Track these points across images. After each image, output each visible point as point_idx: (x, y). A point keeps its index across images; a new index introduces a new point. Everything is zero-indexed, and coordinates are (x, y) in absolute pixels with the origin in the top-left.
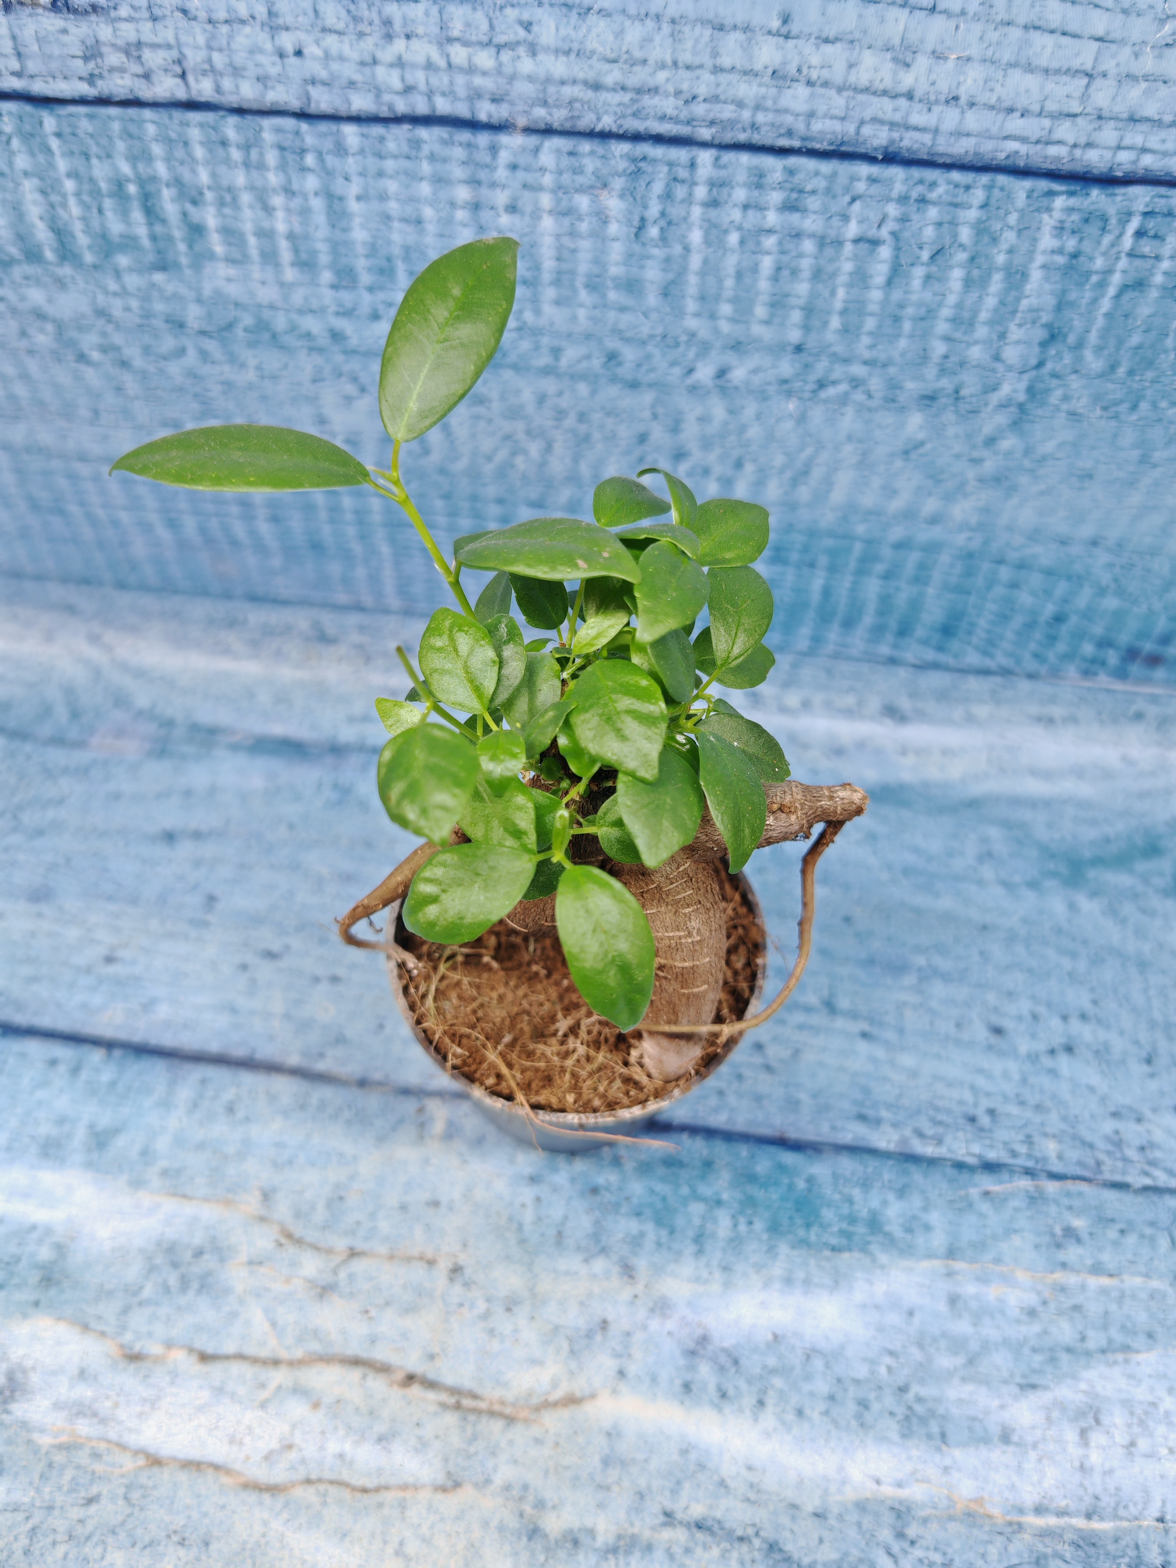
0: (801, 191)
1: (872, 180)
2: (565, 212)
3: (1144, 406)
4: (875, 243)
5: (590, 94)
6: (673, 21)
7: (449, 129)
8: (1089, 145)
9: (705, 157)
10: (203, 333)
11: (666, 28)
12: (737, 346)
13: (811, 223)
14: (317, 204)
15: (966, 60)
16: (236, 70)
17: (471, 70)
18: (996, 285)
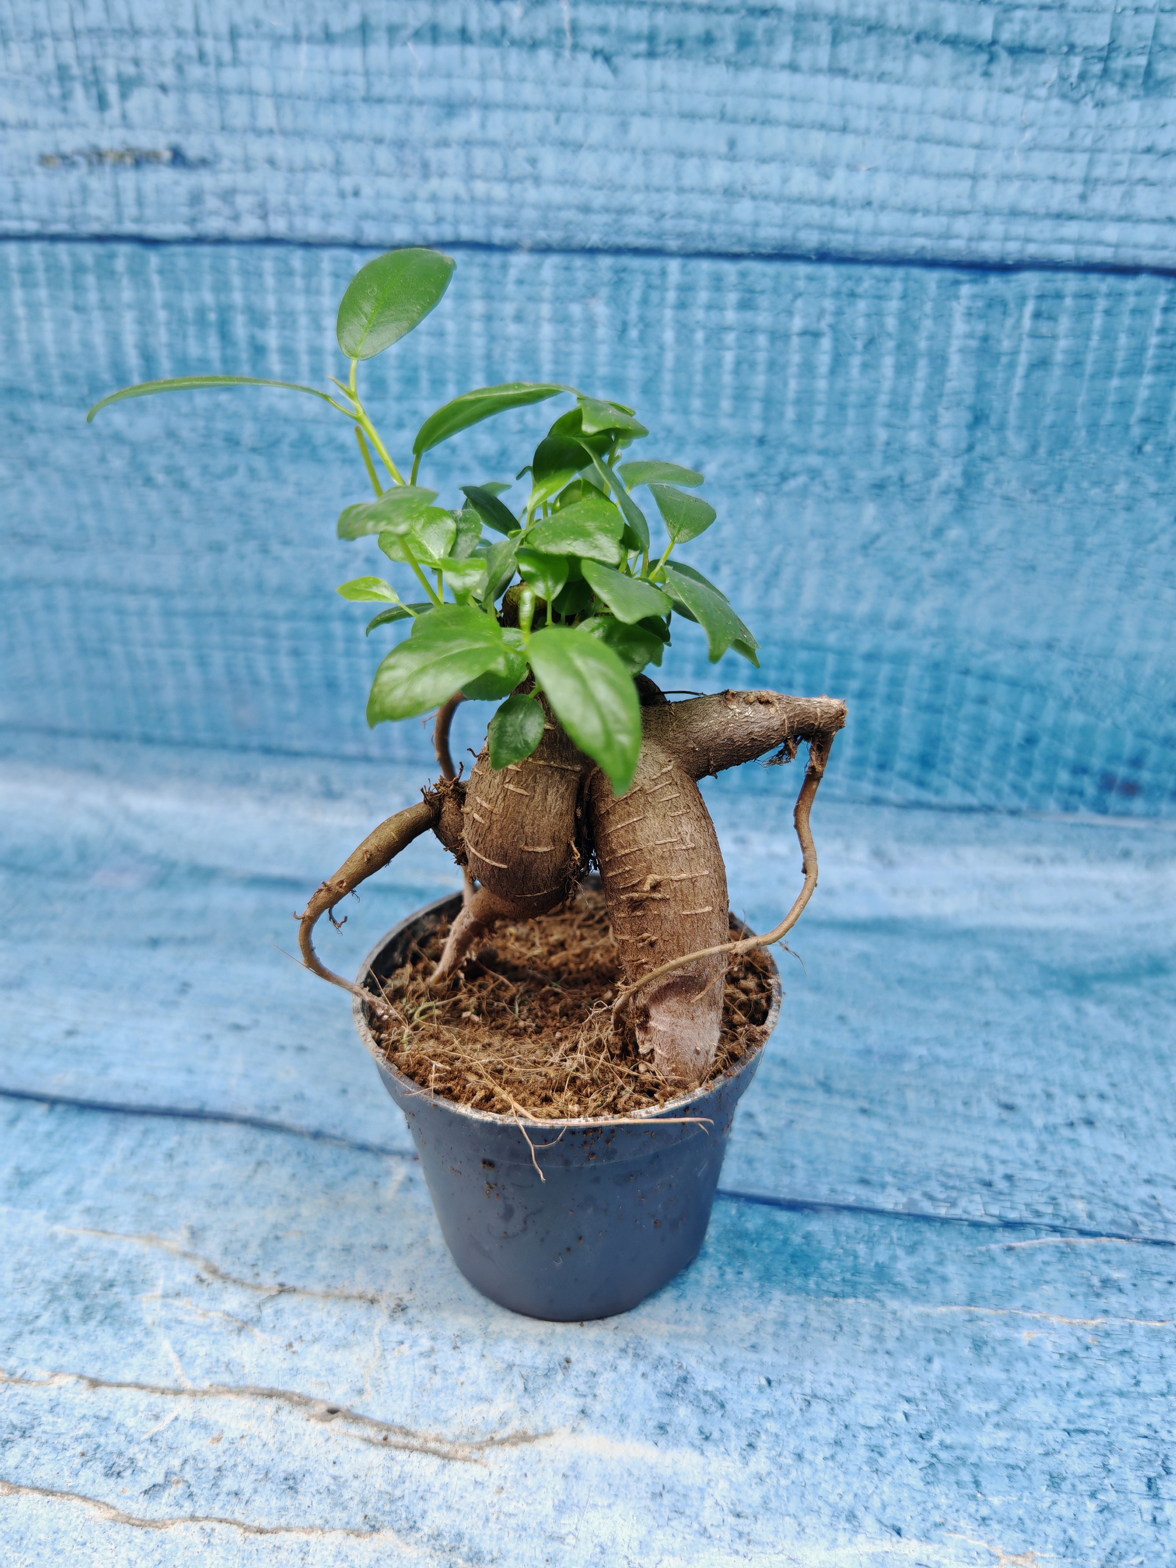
0: (752, 291)
1: (810, 278)
3: (1068, 487)
4: (816, 335)
5: (579, 217)
6: (645, 153)
7: (470, 252)
8: (982, 237)
9: (674, 265)
11: (640, 159)
12: (709, 440)
13: (763, 319)
15: (874, 170)
16: (306, 210)
17: (489, 201)
18: (923, 368)
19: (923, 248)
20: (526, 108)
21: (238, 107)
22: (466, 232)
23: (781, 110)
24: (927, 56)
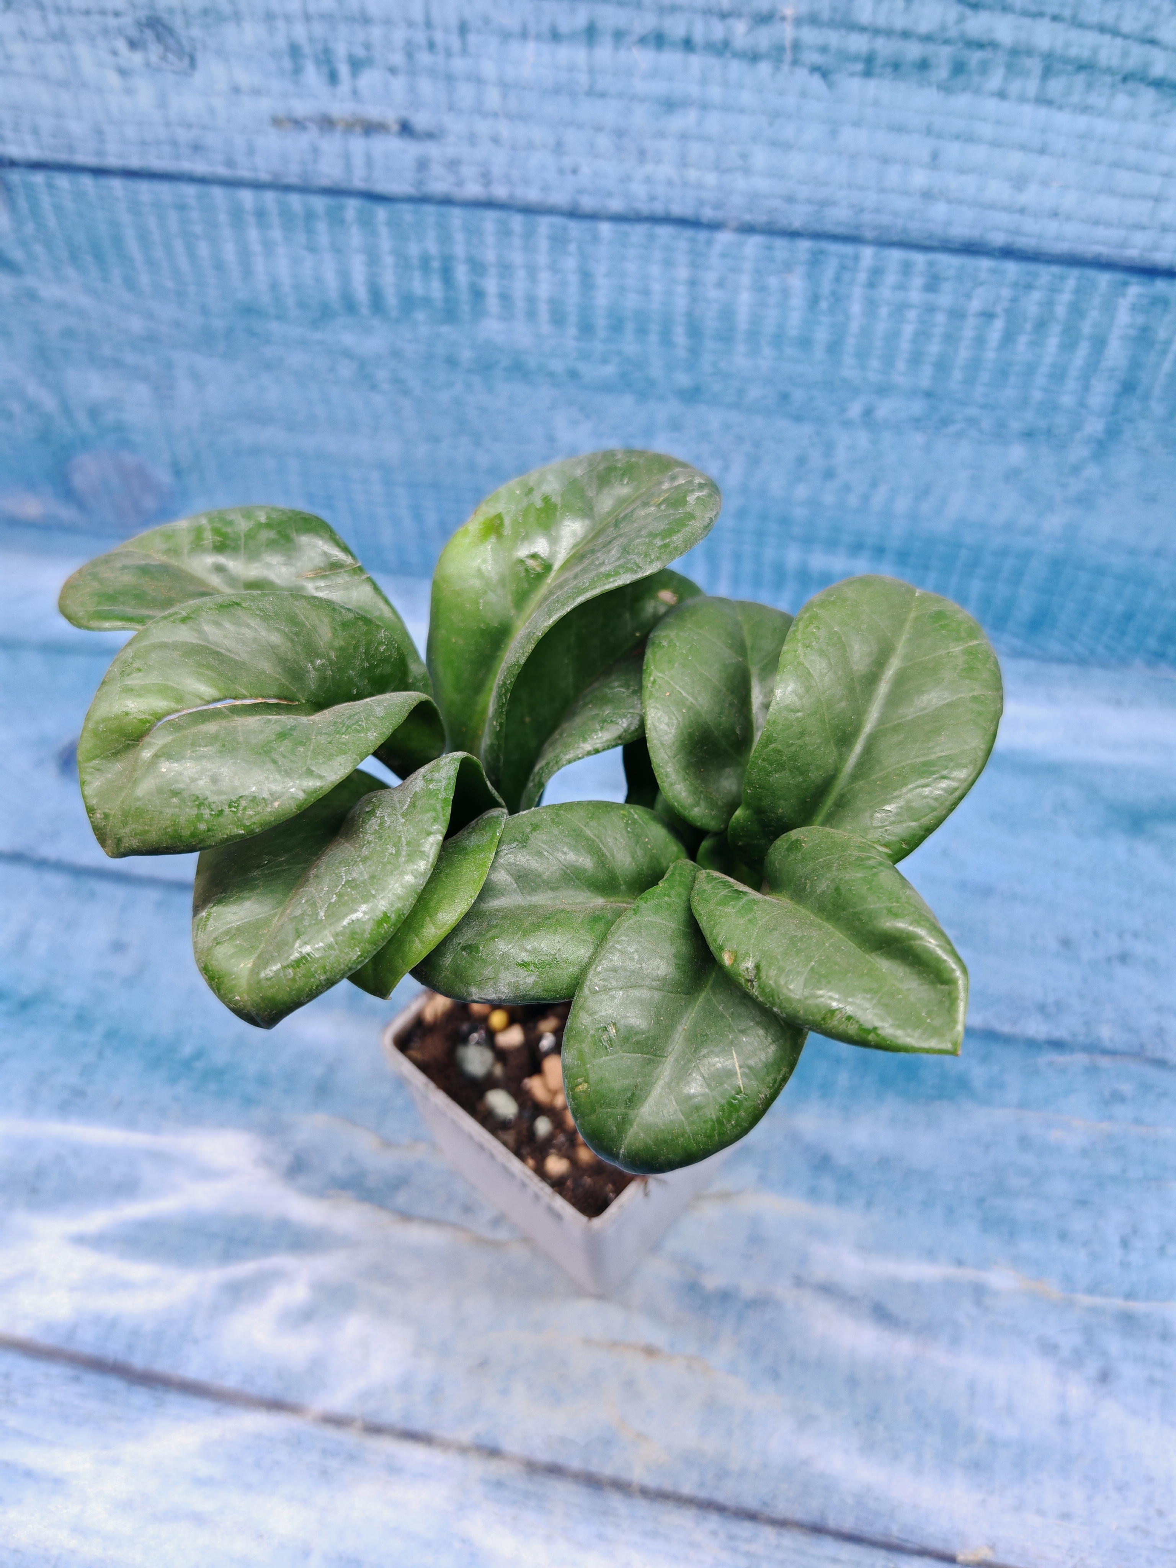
0: (937, 277)
1: (994, 271)
2: (760, 288)
4: (991, 316)
5: (784, 205)
6: (852, 157)
7: (679, 227)
8: (1156, 248)
9: (868, 253)
10: (469, 371)
11: (846, 161)
12: (883, 390)
13: (944, 300)
14: (573, 279)
15: (1065, 187)
16: (526, 182)
17: (699, 186)
18: (1083, 350)
19: (1100, 255)
20: (742, 111)
21: (465, 93)
22: (677, 210)
23: (986, 130)
24: (1132, 94)
